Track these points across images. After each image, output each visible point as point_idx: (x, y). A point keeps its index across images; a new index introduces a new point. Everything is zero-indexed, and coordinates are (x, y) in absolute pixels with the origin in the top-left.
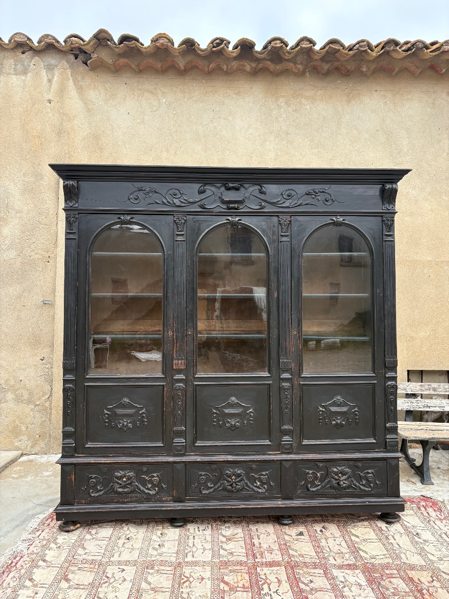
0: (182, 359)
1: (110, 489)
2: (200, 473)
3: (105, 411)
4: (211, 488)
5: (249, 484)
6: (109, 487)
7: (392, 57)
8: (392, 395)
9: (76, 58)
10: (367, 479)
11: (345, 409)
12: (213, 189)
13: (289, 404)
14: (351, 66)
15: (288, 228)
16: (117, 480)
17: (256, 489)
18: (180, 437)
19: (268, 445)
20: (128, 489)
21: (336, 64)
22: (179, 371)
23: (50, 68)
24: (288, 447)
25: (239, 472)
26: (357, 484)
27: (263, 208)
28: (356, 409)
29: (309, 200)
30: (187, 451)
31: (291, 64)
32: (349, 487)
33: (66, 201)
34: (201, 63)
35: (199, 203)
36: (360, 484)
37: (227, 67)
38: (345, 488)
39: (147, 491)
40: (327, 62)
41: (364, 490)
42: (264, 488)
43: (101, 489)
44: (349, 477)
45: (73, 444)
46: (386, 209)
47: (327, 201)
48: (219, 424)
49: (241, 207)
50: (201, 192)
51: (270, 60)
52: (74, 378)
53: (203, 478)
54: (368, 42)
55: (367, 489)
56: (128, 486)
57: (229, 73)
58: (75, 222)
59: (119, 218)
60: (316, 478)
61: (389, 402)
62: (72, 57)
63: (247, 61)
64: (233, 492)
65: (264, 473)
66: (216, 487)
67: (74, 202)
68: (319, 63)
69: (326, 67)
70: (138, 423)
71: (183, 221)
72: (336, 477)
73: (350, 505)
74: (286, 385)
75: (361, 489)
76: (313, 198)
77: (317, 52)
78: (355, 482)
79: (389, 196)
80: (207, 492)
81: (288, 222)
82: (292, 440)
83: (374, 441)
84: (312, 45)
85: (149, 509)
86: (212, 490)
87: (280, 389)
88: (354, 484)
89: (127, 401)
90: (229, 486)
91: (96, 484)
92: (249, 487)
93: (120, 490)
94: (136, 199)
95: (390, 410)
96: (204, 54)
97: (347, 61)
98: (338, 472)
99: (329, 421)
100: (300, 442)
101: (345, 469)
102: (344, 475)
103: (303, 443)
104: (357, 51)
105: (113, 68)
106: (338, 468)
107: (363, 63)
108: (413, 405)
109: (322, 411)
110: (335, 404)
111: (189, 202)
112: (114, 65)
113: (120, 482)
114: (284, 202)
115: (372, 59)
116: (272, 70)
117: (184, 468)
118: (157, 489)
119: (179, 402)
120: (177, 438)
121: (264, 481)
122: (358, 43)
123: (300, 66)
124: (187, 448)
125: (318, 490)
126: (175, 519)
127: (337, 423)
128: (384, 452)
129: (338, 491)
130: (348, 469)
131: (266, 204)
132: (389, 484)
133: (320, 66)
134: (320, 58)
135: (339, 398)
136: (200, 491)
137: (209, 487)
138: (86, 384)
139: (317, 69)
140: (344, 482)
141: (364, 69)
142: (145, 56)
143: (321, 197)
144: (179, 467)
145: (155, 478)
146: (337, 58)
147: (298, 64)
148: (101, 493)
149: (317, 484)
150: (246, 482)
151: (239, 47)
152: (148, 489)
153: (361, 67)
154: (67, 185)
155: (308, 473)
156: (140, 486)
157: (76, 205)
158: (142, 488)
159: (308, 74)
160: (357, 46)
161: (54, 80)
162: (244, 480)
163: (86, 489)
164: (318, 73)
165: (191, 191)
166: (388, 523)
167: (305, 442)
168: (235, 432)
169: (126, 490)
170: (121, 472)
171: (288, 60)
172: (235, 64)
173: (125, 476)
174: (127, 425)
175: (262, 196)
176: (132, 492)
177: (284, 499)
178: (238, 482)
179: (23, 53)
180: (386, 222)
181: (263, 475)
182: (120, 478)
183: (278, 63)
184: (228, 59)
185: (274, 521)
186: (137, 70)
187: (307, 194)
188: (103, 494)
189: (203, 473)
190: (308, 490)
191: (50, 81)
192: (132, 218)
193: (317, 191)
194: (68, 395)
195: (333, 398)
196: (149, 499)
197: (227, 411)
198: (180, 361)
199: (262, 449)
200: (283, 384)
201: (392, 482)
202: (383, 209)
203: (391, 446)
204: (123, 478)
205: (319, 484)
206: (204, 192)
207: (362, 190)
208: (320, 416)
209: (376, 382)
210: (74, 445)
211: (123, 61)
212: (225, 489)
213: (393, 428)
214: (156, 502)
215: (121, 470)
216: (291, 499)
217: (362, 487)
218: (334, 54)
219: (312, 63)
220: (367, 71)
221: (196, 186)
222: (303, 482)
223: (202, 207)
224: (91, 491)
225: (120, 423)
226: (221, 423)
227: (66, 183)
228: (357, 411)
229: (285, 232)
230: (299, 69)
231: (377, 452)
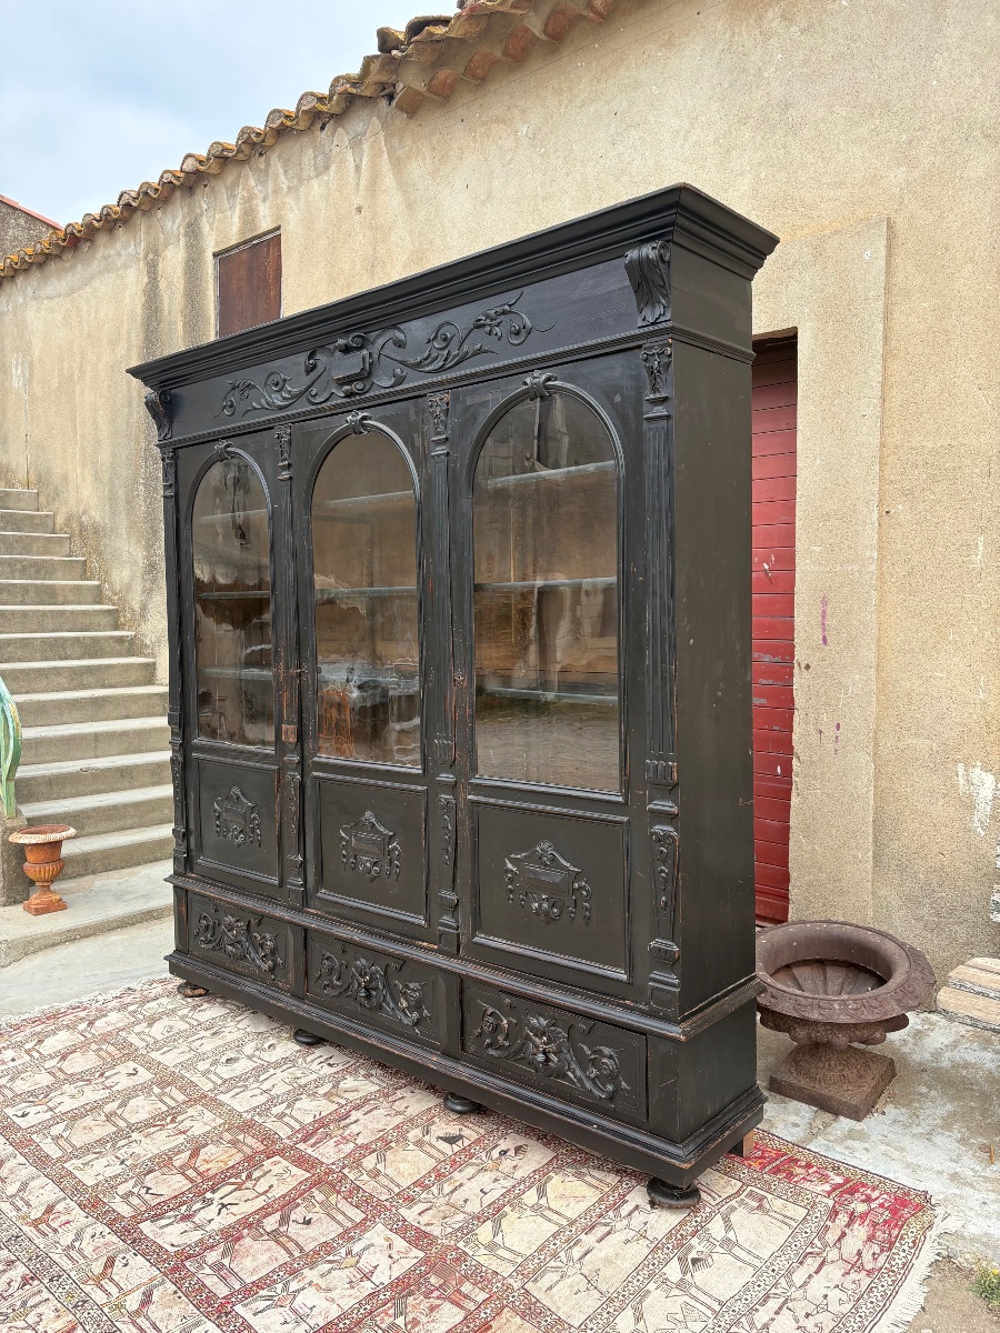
0: (293, 723)
1: (219, 943)
2: (324, 953)
3: (215, 805)
4: (338, 987)
5: (389, 999)
6: (218, 940)
8: (663, 861)
9: (389, 104)
10: (599, 1068)
11: (555, 877)
12: (326, 357)
13: (451, 842)
15: (444, 421)
16: (226, 931)
17: (399, 1013)
18: (296, 876)
19: (421, 926)
20: (238, 950)
22: (290, 747)
23: (356, 143)
24: (450, 940)
25: (375, 969)
26: (578, 1073)
27: (400, 380)
28: (583, 883)
29: (478, 340)
30: (306, 904)
32: (558, 1072)
35: (307, 393)
38: (552, 1073)
39: (258, 962)
41: (592, 1092)
42: (413, 1017)
43: (212, 939)
44: (561, 1049)
45: (184, 853)
46: (645, 324)
47: (517, 334)
48: (350, 862)
49: (366, 388)
50: (309, 370)
52: (181, 742)
53: (326, 964)
55: (597, 1092)
56: (239, 946)
58: (171, 465)
59: (214, 448)
60: (497, 1028)
61: (657, 880)
62: (384, 102)
64: (365, 1007)
65: (412, 986)
66: (343, 988)
67: (167, 430)
70: (250, 834)
71: (288, 438)
72: (535, 1040)
74: (446, 797)
75: (586, 1089)
76: (488, 334)
78: (573, 1066)
79: (643, 284)
80: (331, 993)
81: (444, 407)
82: (454, 926)
83: (625, 978)
86: (337, 991)
87: (437, 804)
88: (571, 1069)
89: (238, 792)
90: (360, 992)
92: (388, 1005)
93: (230, 948)
94: (231, 407)
95: (660, 904)
98: (541, 1030)
99: (525, 899)
100: (471, 934)
101: (554, 1028)
102: (551, 1041)
103: (477, 940)
106: (542, 1019)
109: (513, 871)
110: (536, 860)
111: (294, 396)
112: (430, 87)
113: (230, 934)
114: (435, 359)
117: (303, 938)
118: (271, 962)
119: (293, 807)
120: (293, 878)
121: (413, 1003)
124: (308, 898)
125: (501, 1056)
126: (300, 1030)
127: (542, 907)
128: (642, 1013)
129: (542, 1075)
130: (560, 1030)
131: (406, 370)
132: (650, 1098)
135: (545, 845)
136: (323, 987)
137: (334, 984)
138: (193, 754)
140: (551, 1056)
143: (504, 327)
145: (269, 943)
148: (211, 946)
149: (500, 1042)
150: (384, 993)
152: (261, 959)
155: (486, 1012)
156: (250, 949)
157: (169, 436)
158: (253, 954)
161: (364, 163)
162: (380, 988)
163: (198, 933)
165: (295, 371)
167: (480, 939)
169: (235, 951)
170: (231, 917)
173: (236, 927)
174: (238, 836)
175: (399, 354)
176: (242, 958)
177: (446, 1054)
178: (371, 988)
179: (322, 128)
180: (648, 361)
181: (412, 989)
182: (231, 928)
187: (475, 327)
188: (212, 949)
189: (328, 955)
191: (358, 168)
192: (227, 446)
193: (492, 313)
194: (175, 771)
196: (262, 977)
198: (290, 727)
199: (410, 935)
200: (440, 795)
201: (657, 1095)
202: (641, 324)
203: (661, 1003)
204: (234, 929)
205: (506, 1044)
206: (314, 367)
208: (508, 883)
209: (624, 819)
210: (186, 855)
212: (355, 998)
213: (664, 955)
214: (269, 986)
215: (231, 914)
216: (456, 1059)
217: (588, 1085)
222: (478, 1032)
225: (231, 830)
228: (584, 888)
229: (439, 433)
231: (626, 1007)
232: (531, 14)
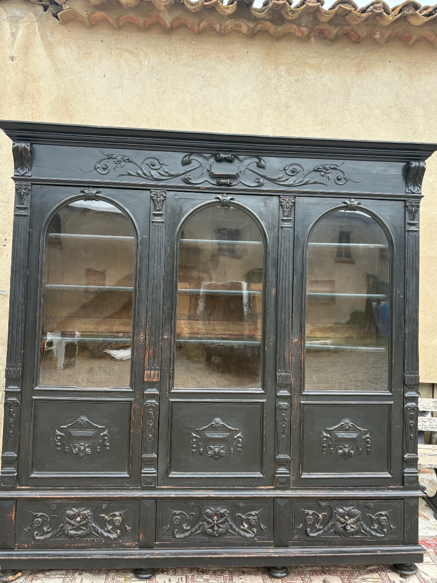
0: (155, 369)
1: (60, 531)
2: (174, 511)
3: (57, 431)
4: (187, 530)
5: (234, 526)
6: (59, 529)
7: (409, 23)
8: (411, 419)
9: (45, 10)
10: (379, 523)
11: (354, 435)
12: (200, 159)
13: (287, 428)
14: (363, 32)
15: (290, 211)
16: (69, 520)
17: (242, 533)
18: (150, 466)
19: (259, 478)
20: (83, 531)
21: (346, 28)
22: (152, 385)
23: (14, 20)
24: (284, 480)
25: (222, 511)
26: (368, 529)
27: (261, 185)
28: (368, 436)
29: (317, 177)
30: (159, 483)
31: (295, 26)
32: (357, 533)
33: (16, 168)
34: (191, 20)
35: (183, 176)
36: (371, 529)
37: (221, 26)
38: (352, 534)
39: (106, 534)
40: (336, 26)
41: (376, 536)
42: (253, 532)
43: (49, 530)
44: (358, 520)
45: (14, 473)
46: (410, 192)
47: (339, 180)
48: (200, 451)
49: (234, 183)
50: (185, 163)
51: (270, 20)
52: (19, 390)
53: (177, 519)
54: (384, 4)
55: (379, 535)
56: (83, 528)
57: (222, 34)
58: (27, 194)
59: (83, 192)
60: (317, 520)
61: (409, 427)
62: (41, 9)
63: (244, 21)
64: (215, 536)
65: (253, 513)
66: (193, 530)
67: (26, 170)
68: (326, 27)
69: (334, 31)
70: (98, 447)
71: (162, 198)
72: (342, 519)
73: (358, 556)
74: (284, 404)
75: (372, 535)
76: (323, 176)
77: (325, 13)
78: (365, 526)
79: (414, 176)
80: (182, 536)
81: (292, 204)
82: (288, 472)
83: (389, 476)
84: (319, 4)
85: (108, 557)
86: (188, 533)
87: (276, 408)
88: (363, 529)
89: (86, 419)
90: (209, 528)
91: (43, 524)
92: (234, 530)
93: (72, 532)
94: (105, 169)
95: (409, 438)
96: (194, 9)
97: (358, 25)
98: (345, 513)
99: (335, 449)
100: (299, 475)
101: (353, 510)
102: (352, 517)
103: (303, 476)
104: (370, 13)
105: (87, 22)
106: (345, 508)
107: (376, 28)
108: (426, 424)
109: (327, 437)
110: (342, 429)
111: (170, 175)
112: (89, 18)
113: (72, 522)
114: (287, 180)
115: (386, 24)
116: (272, 33)
117: (154, 506)
118: (119, 531)
119: (151, 423)
120: (146, 468)
121: (253, 524)
122: (372, 4)
123: (304, 29)
124: (159, 479)
125: (319, 535)
126: (141, 570)
127: (344, 452)
128: (400, 489)
129: (345, 538)
130: (356, 510)
131: (265, 181)
132: (405, 529)
133: (328, 30)
134: (327, 20)
135: (347, 421)
136: (173, 534)
137: (184, 530)
138: (34, 397)
139: (323, 34)
140: (352, 525)
141: (377, 36)
142: (125, 10)
143: (333, 175)
144: (148, 504)
145: (118, 518)
146: (347, 22)
147: (302, 26)
148: (48, 536)
149: (318, 527)
150: (231, 523)
151: (236, 2)
152: (108, 532)
153: (374, 34)
154: (17, 147)
155: (307, 514)
156: (97, 527)
157: (29, 174)
158: (100, 530)
159: (313, 40)
160: (372, 7)
161: (18, 34)
162: (228, 522)
163: (29, 530)
164: (325, 38)
165: (173, 161)
166: (402, 576)
167: (305, 475)
168: (218, 463)
169: (79, 533)
170: (74, 509)
171: (291, 21)
172: (229, 23)
173: (79, 515)
174: (84, 450)
175: (261, 171)
176: (87, 535)
177: (278, 545)
178: (221, 523)
180: (410, 208)
181: (251, 515)
182: (73, 517)
183: (280, 25)
184: (222, 17)
185: (264, 573)
186: (116, 26)
187: (315, 171)
188: (51, 537)
189: (178, 512)
190: (307, 535)
191: (13, 35)
192: (97, 193)
193: (327, 167)
194: (10, 411)
195: (340, 422)
196: (108, 544)
197: (209, 435)
198: (153, 372)
199: (252, 483)
200: (280, 403)
201: (409, 526)
202: (407, 192)
203: (410, 482)
204: (76, 518)
205: (321, 527)
206: (188, 163)
207: (382, 168)
208: (324, 443)
209: (392, 402)
210: (16, 474)
211: (99, 14)
212: (204, 533)
213: (412, 460)
214: (116, 548)
215: (74, 507)
216: (285, 546)
217: (373, 533)
218: (344, 16)
219: (317, 27)
220: (380, 39)
221: (180, 156)
222: (301, 525)
223: (186, 181)
224: (36, 533)
225: (75, 447)
226: (201, 449)
227: (16, 145)
228: (369, 438)
229: (287, 216)
230: (303, 33)
231: (393, 489)
232: (166, 12)
